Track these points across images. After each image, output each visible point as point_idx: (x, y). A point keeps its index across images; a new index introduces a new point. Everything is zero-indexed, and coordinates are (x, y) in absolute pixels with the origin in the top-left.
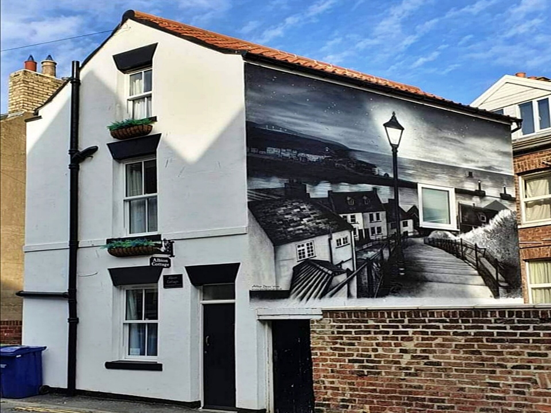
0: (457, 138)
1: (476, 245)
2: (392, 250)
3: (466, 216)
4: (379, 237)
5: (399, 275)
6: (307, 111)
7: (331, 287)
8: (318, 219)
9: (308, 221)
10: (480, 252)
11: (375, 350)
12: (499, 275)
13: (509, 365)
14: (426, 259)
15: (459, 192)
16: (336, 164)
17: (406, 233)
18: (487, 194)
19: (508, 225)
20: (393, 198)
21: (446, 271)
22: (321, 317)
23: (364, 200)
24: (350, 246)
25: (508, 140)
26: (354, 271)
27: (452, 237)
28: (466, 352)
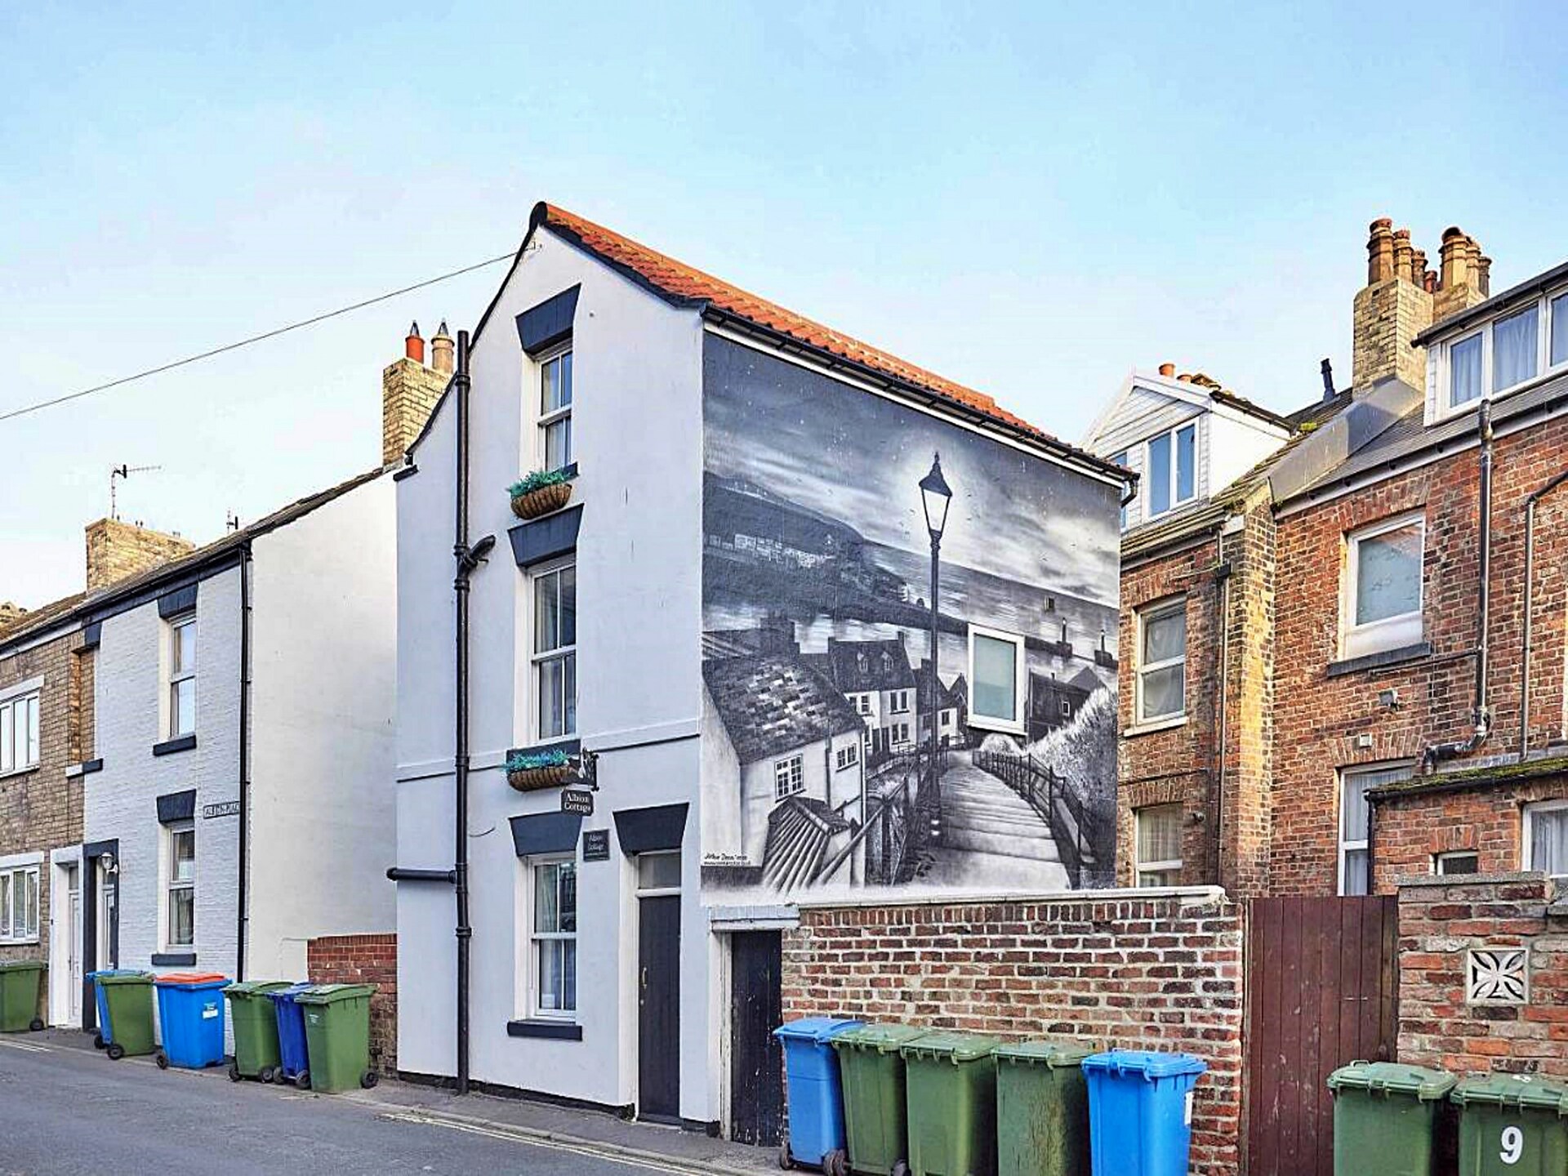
0: (1034, 517)
1: (1051, 769)
2: (922, 776)
3: (1040, 703)
4: (904, 747)
5: (930, 834)
6: (799, 449)
7: (825, 861)
8: (812, 704)
9: (795, 709)
10: (1057, 787)
11: (868, 995)
12: (1083, 839)
13: (1046, 1023)
14: (975, 800)
15: (1033, 645)
16: (843, 575)
17: (946, 738)
18: (1074, 652)
19: (1104, 723)
20: (929, 657)
21: (1004, 827)
22: (796, 924)
23: (884, 661)
24: (857, 767)
25: (1114, 525)
26: (862, 826)
27: (1016, 751)
28: (990, 998)
